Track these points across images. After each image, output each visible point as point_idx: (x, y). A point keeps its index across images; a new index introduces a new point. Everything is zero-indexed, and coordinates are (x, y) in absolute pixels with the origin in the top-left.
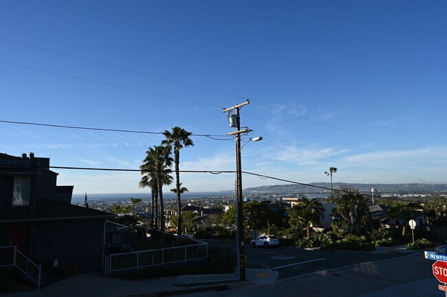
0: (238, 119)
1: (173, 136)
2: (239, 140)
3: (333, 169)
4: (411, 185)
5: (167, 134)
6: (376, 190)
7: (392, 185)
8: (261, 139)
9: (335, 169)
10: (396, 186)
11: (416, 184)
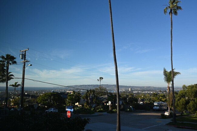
0: (25, 55)
1: (6, 59)
2: (24, 65)
3: (101, 78)
4: (148, 87)
5: (3, 57)
6: (131, 89)
7: (139, 87)
8: (31, 65)
9: (102, 78)
10: (141, 87)
11: (150, 87)
